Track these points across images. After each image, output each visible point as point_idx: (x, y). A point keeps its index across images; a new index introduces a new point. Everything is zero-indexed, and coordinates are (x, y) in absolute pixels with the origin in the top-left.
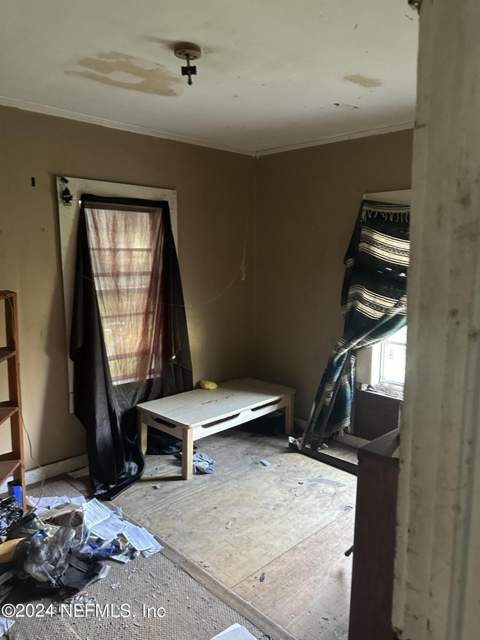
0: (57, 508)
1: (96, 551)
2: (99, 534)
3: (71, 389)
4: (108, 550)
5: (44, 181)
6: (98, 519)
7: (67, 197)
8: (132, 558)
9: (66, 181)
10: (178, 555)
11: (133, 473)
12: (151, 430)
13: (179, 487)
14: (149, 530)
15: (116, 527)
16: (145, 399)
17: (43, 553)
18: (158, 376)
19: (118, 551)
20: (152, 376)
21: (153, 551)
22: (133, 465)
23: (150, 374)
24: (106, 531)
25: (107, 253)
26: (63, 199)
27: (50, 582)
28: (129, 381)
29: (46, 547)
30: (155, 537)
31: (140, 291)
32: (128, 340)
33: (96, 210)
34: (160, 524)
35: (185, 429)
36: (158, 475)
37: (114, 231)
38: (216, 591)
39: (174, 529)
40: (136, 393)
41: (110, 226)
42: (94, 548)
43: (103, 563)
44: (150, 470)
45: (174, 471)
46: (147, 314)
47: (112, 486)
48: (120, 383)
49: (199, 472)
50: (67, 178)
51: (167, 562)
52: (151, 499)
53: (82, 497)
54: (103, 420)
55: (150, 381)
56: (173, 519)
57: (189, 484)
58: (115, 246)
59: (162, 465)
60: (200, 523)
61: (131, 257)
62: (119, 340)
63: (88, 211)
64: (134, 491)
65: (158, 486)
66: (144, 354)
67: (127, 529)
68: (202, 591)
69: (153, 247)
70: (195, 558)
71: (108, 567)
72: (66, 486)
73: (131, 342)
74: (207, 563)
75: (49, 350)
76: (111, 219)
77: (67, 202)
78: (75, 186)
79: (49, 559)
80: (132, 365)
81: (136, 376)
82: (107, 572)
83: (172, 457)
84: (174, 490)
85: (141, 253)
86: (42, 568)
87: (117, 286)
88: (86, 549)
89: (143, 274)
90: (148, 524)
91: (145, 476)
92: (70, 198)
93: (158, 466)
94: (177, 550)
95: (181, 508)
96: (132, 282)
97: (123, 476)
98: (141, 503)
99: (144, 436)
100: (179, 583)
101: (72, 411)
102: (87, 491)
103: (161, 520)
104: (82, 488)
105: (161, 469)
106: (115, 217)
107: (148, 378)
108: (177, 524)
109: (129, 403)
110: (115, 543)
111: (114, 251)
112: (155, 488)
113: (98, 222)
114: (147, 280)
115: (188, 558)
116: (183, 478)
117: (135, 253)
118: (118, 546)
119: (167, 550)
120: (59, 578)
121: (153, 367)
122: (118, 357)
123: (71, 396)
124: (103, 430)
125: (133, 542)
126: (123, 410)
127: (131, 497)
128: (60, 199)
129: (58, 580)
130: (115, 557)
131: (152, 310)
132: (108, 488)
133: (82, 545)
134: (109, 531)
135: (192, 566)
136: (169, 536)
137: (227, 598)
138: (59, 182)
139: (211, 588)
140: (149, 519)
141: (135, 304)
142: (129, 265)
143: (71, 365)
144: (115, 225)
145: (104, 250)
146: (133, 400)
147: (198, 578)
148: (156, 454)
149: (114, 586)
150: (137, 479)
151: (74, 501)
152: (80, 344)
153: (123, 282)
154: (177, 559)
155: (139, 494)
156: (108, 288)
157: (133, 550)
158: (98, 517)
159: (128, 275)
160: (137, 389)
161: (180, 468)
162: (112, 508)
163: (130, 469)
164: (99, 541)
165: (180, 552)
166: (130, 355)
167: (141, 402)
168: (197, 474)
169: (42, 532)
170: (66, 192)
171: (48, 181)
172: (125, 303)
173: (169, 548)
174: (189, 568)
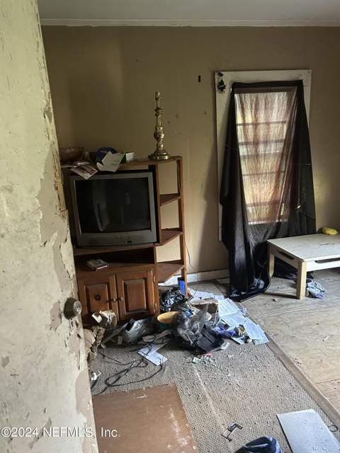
0: (205, 299)
1: (222, 332)
2: (227, 321)
3: (220, 225)
4: (230, 333)
5: (207, 77)
6: (228, 311)
7: (222, 87)
8: (246, 342)
9: (222, 75)
10: (279, 349)
11: (261, 287)
12: (277, 260)
13: (292, 304)
14: (262, 327)
15: (239, 320)
16: (274, 237)
17: (186, 323)
18: (286, 220)
19: (237, 335)
20: (281, 220)
21: (261, 342)
22: (262, 282)
23: (279, 219)
24: (231, 321)
25: (250, 126)
26: (219, 88)
27: (190, 342)
28: (262, 222)
29: (189, 320)
30: (265, 333)
31: (275, 154)
32: (263, 192)
33: (243, 95)
34: (272, 326)
35: (300, 261)
36: (278, 292)
37: (256, 109)
38: (302, 382)
39: (281, 331)
40: (267, 232)
41: (253, 105)
42: (222, 329)
43: (226, 340)
44: (273, 287)
45: (291, 291)
46: (279, 173)
47: (243, 293)
48: (255, 223)
49: (311, 295)
50: (223, 73)
51: (270, 352)
52: (269, 307)
53: (222, 296)
54: (240, 247)
55: (279, 223)
56: (282, 324)
57: (301, 303)
58: (257, 120)
59: (284, 286)
60: (302, 332)
61: (268, 129)
62: (256, 192)
63: (236, 96)
64: (259, 299)
65: (276, 299)
66: (274, 204)
67: (247, 323)
68: (291, 379)
69: (287, 120)
70: (291, 355)
71: (228, 344)
72: (214, 287)
73: (266, 193)
74: (300, 361)
75: (206, 197)
76: (255, 99)
77: (222, 90)
78: (228, 78)
79: (190, 328)
80: (265, 211)
81: (268, 219)
82: (227, 346)
83: (293, 282)
84: (287, 305)
85: (277, 125)
86: (185, 332)
87: (256, 151)
88: (217, 329)
89: (277, 142)
90: (263, 323)
91: (268, 291)
92: (224, 87)
93: (280, 286)
94: (279, 346)
95: (290, 318)
96: (268, 148)
97: (253, 288)
98: (261, 308)
99: (272, 263)
100: (275, 368)
101: (220, 239)
102: (226, 293)
103: (273, 323)
104: (224, 291)
105: (281, 288)
106: (257, 98)
107: (277, 221)
108: (285, 328)
109: (262, 238)
110: (236, 330)
111: (256, 124)
112: (274, 300)
113: (244, 103)
114: (281, 146)
115: (286, 353)
116: (297, 297)
117: (272, 125)
118: (237, 332)
119: (271, 344)
120: (195, 341)
121: (282, 214)
122: (254, 205)
123: (220, 229)
124: (240, 254)
125: (248, 332)
126: (256, 242)
127: (255, 303)
128: (217, 90)
129: (195, 342)
130: (234, 339)
131: (283, 170)
132: (240, 294)
133: (215, 326)
134: (234, 321)
135: (288, 360)
136: (276, 335)
137: (310, 390)
138: (216, 76)
139: (299, 379)
140: (264, 320)
141: (270, 164)
142: (267, 135)
143: (220, 207)
144: (257, 104)
145: (248, 124)
146: (265, 236)
147: (290, 368)
148: (280, 277)
149: (230, 356)
150: (262, 292)
151: (217, 297)
152: (226, 193)
153: (261, 148)
154: (277, 352)
155: (261, 302)
156: (250, 153)
157: (248, 338)
158: (229, 310)
159: (266, 142)
160: (268, 229)
161: (296, 290)
162: (240, 307)
163: (259, 284)
164: (226, 326)
165: (281, 349)
166: (265, 204)
167: (270, 238)
168: (309, 297)
169: (190, 311)
170: (222, 83)
171: (209, 76)
172: (262, 164)
173: (274, 343)
174: (285, 360)
